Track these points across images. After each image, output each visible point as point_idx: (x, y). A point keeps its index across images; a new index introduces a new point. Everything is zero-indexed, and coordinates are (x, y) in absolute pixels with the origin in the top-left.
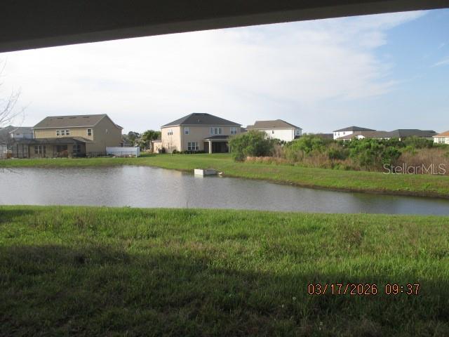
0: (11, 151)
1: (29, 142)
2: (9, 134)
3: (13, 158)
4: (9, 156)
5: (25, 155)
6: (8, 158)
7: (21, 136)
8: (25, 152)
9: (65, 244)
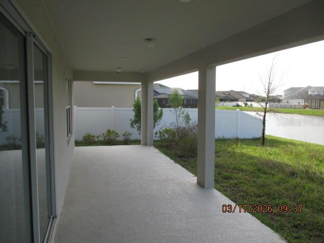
0: (306, 104)
1: (320, 98)
2: (307, 92)
3: (307, 109)
4: (305, 107)
5: (316, 107)
6: (304, 108)
7: (316, 93)
8: (317, 105)
9: (292, 164)
